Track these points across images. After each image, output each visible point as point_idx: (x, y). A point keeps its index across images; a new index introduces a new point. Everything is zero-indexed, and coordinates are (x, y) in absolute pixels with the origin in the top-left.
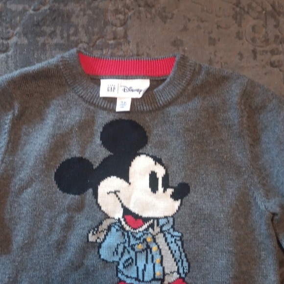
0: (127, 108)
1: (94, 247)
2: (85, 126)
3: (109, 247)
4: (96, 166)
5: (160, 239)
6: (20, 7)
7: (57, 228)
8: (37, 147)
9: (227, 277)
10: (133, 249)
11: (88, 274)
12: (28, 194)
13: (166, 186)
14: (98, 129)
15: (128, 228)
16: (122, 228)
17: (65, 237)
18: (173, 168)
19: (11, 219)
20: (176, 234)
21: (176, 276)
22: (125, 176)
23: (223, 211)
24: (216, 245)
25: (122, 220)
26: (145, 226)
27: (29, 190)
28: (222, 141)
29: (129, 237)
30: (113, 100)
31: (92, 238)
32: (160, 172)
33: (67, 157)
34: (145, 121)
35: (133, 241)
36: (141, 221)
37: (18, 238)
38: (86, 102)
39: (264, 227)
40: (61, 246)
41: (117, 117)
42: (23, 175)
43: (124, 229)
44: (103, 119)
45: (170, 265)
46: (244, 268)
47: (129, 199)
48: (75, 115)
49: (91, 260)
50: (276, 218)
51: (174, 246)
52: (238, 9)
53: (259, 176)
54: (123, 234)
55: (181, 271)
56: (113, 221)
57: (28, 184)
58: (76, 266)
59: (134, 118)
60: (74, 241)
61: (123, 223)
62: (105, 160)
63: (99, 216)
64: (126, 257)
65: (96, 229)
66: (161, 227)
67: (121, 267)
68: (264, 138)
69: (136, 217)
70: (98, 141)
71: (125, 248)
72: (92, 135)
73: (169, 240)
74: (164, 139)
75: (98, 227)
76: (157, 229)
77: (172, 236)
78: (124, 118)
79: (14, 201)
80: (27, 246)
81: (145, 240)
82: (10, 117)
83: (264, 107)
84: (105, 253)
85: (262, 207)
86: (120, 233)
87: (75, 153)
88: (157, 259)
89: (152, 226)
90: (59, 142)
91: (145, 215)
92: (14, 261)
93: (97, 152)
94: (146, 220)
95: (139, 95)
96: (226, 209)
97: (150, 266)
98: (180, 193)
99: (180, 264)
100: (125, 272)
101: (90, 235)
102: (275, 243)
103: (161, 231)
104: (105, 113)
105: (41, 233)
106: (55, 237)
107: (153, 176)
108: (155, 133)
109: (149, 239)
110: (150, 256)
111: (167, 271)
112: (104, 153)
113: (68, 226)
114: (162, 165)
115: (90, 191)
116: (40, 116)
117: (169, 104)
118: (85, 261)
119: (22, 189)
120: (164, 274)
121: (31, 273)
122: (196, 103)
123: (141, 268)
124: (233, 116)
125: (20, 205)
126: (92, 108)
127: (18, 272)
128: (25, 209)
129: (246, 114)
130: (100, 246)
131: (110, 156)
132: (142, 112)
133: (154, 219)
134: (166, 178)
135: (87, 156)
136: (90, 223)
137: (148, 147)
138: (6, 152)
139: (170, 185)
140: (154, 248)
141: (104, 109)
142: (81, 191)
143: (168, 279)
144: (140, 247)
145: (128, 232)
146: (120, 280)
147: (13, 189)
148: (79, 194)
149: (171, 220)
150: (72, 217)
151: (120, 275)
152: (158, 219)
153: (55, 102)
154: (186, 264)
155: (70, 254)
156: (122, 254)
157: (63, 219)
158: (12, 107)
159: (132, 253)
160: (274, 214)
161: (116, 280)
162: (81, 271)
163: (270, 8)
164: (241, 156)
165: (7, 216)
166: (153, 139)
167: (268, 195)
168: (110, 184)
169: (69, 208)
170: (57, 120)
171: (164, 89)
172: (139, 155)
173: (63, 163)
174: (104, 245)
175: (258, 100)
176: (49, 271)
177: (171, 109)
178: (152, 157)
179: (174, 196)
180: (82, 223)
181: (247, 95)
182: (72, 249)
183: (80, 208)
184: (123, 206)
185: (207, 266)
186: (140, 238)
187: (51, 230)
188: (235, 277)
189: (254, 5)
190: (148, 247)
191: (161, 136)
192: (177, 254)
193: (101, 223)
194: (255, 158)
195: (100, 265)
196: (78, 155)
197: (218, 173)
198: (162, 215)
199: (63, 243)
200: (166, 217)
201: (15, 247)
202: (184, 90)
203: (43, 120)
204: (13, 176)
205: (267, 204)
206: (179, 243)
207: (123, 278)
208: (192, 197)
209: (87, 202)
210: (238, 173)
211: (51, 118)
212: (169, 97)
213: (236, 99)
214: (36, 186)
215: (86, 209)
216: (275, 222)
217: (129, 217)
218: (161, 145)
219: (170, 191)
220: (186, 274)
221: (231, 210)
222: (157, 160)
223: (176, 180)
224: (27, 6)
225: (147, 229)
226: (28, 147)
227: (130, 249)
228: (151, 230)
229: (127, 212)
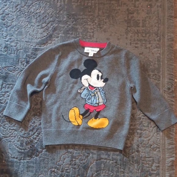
0: (92, 55)
1: (79, 94)
2: (79, 60)
3: (84, 94)
4: (82, 71)
5: (99, 93)
6: (63, 26)
7: (69, 88)
8: (65, 65)
9: (117, 104)
10: (91, 95)
11: (77, 101)
12: (62, 78)
13: (102, 78)
14: (83, 61)
15: (89, 89)
16: (88, 89)
17: (71, 90)
18: (104, 74)
19: (56, 84)
20: (103, 92)
21: (102, 103)
22: (90, 75)
23: (117, 86)
24: (114, 96)
25: (88, 87)
26: (95, 89)
27: (62, 77)
28: (119, 67)
29: (90, 92)
30: (88, 53)
31: (79, 91)
32: (100, 74)
33: (73, 68)
34: (97, 60)
35: (91, 93)
36: (94, 88)
37: (58, 89)
38: (80, 53)
39: (128, 91)
40: (70, 93)
41: (89, 58)
42: (61, 72)
43: (88, 90)
44: (85, 58)
45: (101, 100)
46: (122, 102)
47: (91, 81)
48: (77, 57)
49: (78, 97)
50: (132, 88)
51: (102, 95)
52: (127, 31)
53: (129, 78)
54: (88, 91)
55: (104, 102)
56: (86, 87)
57: (62, 75)
58: (74, 98)
59: (94, 59)
60: (74, 92)
61: (88, 88)
62: (84, 70)
63: (81, 85)
64: (88, 97)
65: (80, 89)
66: (99, 90)
67: (87, 100)
68: (131, 67)
69: (92, 86)
70: (83, 64)
71: (88, 95)
72: (81, 63)
73: (101, 94)
74: (102, 65)
75: (81, 88)
76: (98, 90)
77: (102, 92)
78: (91, 58)
79: (57, 80)
80: (61, 92)
81: (94, 93)
82: (58, 56)
83: (132, 58)
84: (82, 96)
85: (128, 86)
86: (87, 90)
87: (76, 67)
88: (97, 98)
89: (97, 89)
90: (72, 64)
91: (95, 86)
92: (56, 96)
93: (82, 68)
94: (95, 88)
95: (96, 53)
96: (118, 86)
97: (95, 100)
98: (106, 81)
99: (104, 100)
100: (88, 101)
101: (79, 90)
102: (131, 95)
103: (99, 91)
104: (85, 57)
105: (65, 89)
106: (69, 90)
107: (98, 76)
108: (100, 64)
109: (95, 93)
110: (95, 97)
111: (100, 102)
112: (84, 68)
113: (72, 88)
114: (101, 73)
115: (80, 78)
116: (67, 56)
117: (104, 55)
118: (77, 98)
119: (60, 76)
120: (99, 103)
121: (61, 99)
122: (112, 56)
123: (93, 100)
124: (123, 60)
125: (59, 81)
126: (82, 55)
127: (57, 99)
128: (60, 82)
129: (126, 60)
130: (81, 94)
131: (86, 69)
132: (96, 57)
133: (97, 87)
134: (102, 77)
135: (79, 69)
136: (79, 87)
137: (97, 68)
138: (56, 66)
139: (103, 78)
140: (97, 95)
141: (85, 56)
142: (77, 78)
143: (100, 104)
144: (93, 95)
145: (89, 90)
146: (86, 103)
147: (57, 76)
148: (76, 79)
149: (102, 88)
150: (74, 85)
151: (86, 102)
152: (98, 88)
153: (71, 53)
154: (105, 100)
155: (72, 95)
156: (87, 96)
157: (71, 85)
158: (59, 53)
159: (90, 96)
160: (132, 87)
161: (85, 103)
162: (75, 100)
163: (136, 31)
164: (124, 72)
165: (55, 83)
166: (99, 65)
167: (131, 82)
168: (85, 77)
169: (73, 83)
170: (71, 58)
171: (103, 51)
172: (94, 69)
173: (72, 70)
174: (82, 93)
175: (130, 56)
176: (66, 99)
177: (105, 57)
178: (98, 70)
179: (104, 82)
180: (77, 87)
181: (127, 55)
182: (73, 94)
183: (76, 83)
184: (89, 83)
185: (112, 101)
186: (93, 92)
187: (67, 88)
188: (119, 104)
189: (132, 30)
190: (95, 95)
191: (101, 64)
192: (103, 97)
193: (82, 87)
194: (128, 72)
195: (81, 99)
196: (77, 68)
197: (117, 76)
198: (100, 87)
199: (71, 92)
200: (101, 87)
201: (57, 92)
202: (109, 52)
203: (67, 58)
204: (58, 72)
205: (130, 85)
206: (104, 94)
207: (87, 103)
208: (109, 82)
209: (78, 81)
210: (123, 76)
211: (70, 57)
212: (104, 54)
213: (123, 55)
214: (64, 76)
215: (78, 83)
216: (132, 90)
217: (90, 87)
218: (101, 67)
219: (103, 80)
220: (105, 103)
221: (120, 86)
222: (100, 71)
223: (105, 77)
224: (65, 25)
225: (95, 90)
226: (62, 65)
227: (90, 95)
228: (96, 90)
229: (90, 85)
